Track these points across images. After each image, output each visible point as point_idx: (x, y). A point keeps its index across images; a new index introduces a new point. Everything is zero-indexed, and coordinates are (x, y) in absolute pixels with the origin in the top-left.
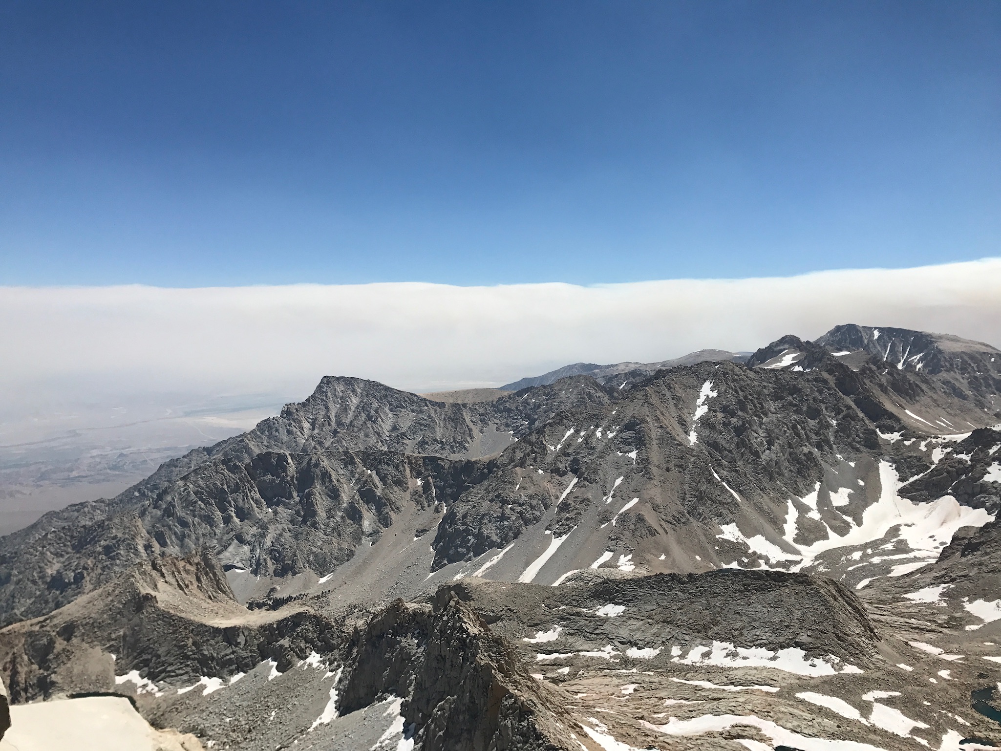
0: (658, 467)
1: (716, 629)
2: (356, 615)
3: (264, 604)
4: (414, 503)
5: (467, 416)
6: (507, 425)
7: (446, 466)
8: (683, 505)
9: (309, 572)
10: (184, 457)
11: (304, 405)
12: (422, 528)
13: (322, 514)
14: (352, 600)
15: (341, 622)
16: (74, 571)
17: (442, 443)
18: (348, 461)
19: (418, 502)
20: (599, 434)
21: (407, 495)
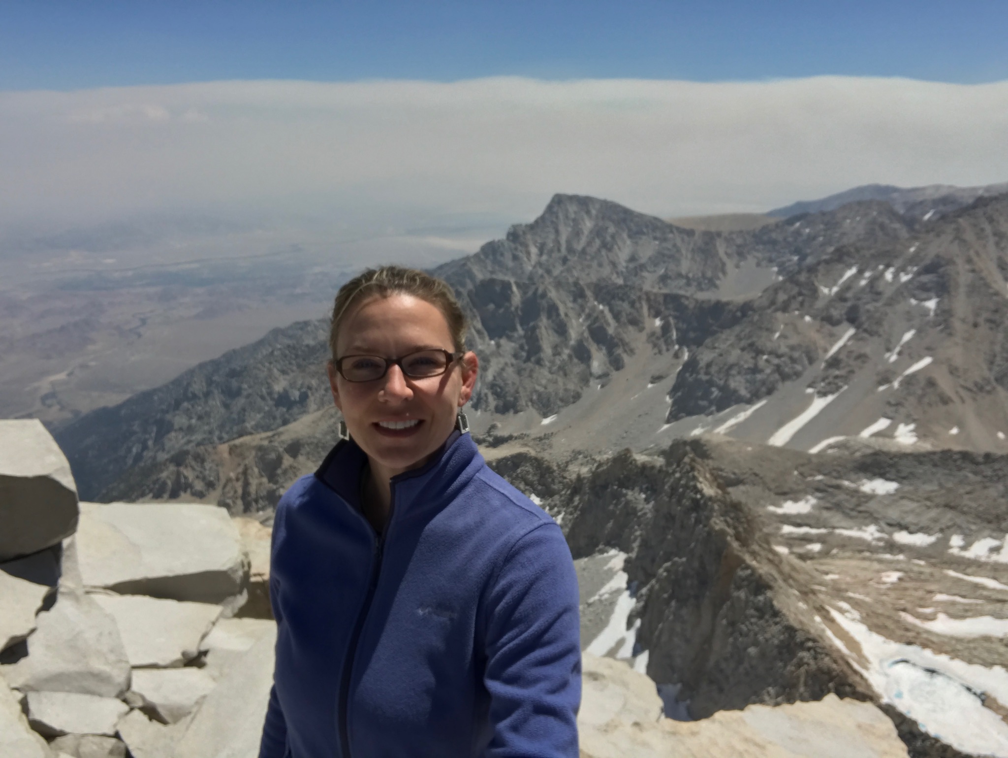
0: (963, 321)
2: (579, 461)
3: (484, 441)
4: (650, 346)
5: (721, 248)
6: (771, 261)
7: (691, 306)
8: (990, 370)
9: (531, 412)
11: (533, 227)
12: (657, 374)
13: (547, 350)
14: (577, 445)
15: (564, 468)
16: (299, 390)
17: (687, 278)
18: (578, 294)
19: (655, 346)
20: (889, 276)
21: (643, 336)
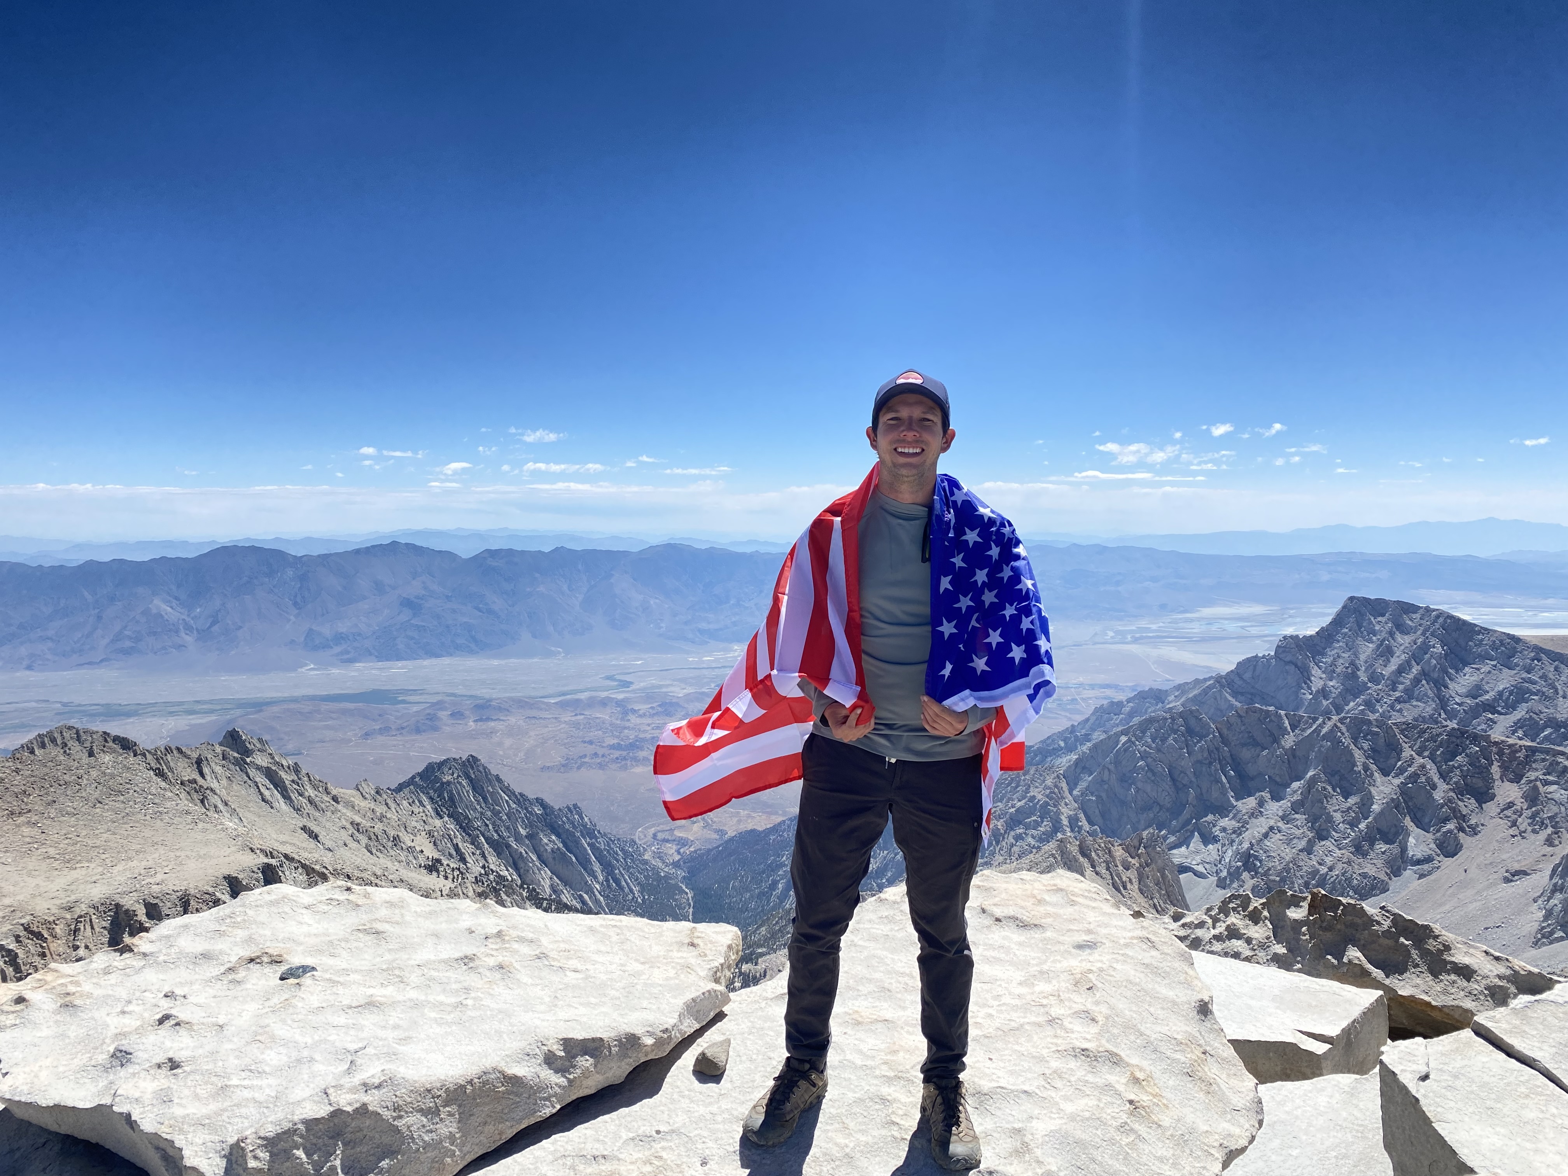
10: (1129, 701)
11: (1314, 641)
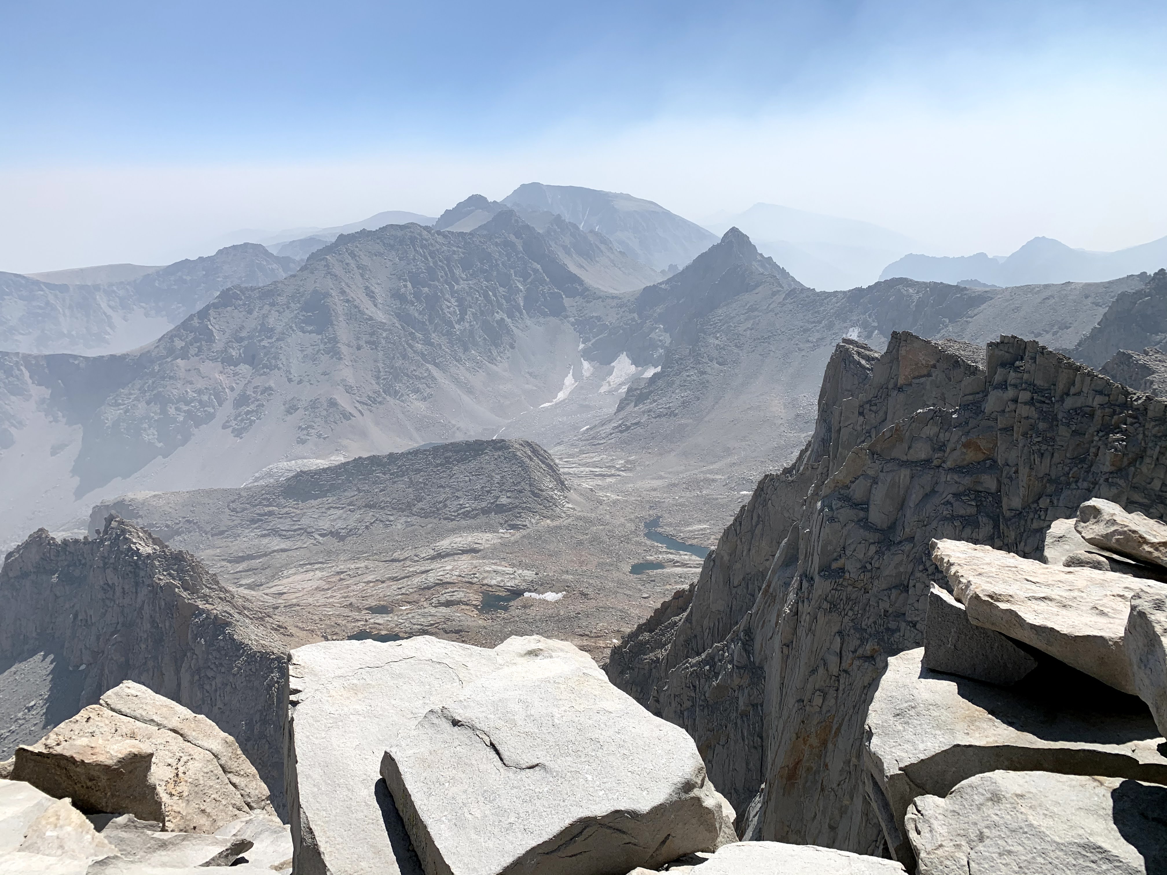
0: (348, 345)
1: (420, 505)
4: (42, 414)
5: (103, 302)
6: (158, 310)
7: (82, 365)
8: (378, 383)
12: (58, 443)
17: (71, 336)
19: (48, 413)
21: (31, 404)
